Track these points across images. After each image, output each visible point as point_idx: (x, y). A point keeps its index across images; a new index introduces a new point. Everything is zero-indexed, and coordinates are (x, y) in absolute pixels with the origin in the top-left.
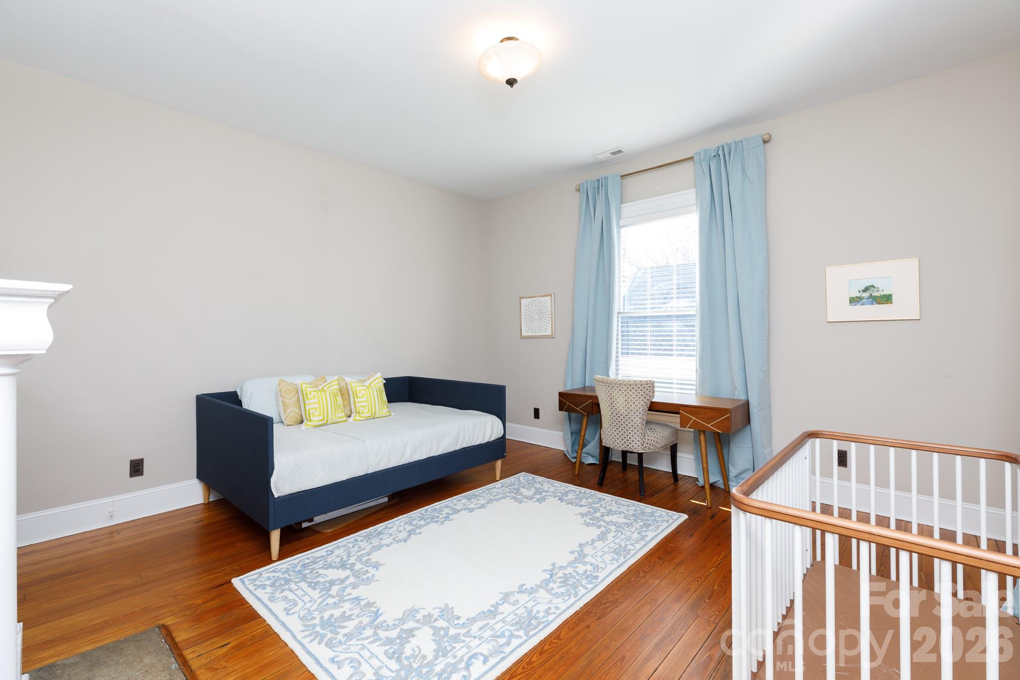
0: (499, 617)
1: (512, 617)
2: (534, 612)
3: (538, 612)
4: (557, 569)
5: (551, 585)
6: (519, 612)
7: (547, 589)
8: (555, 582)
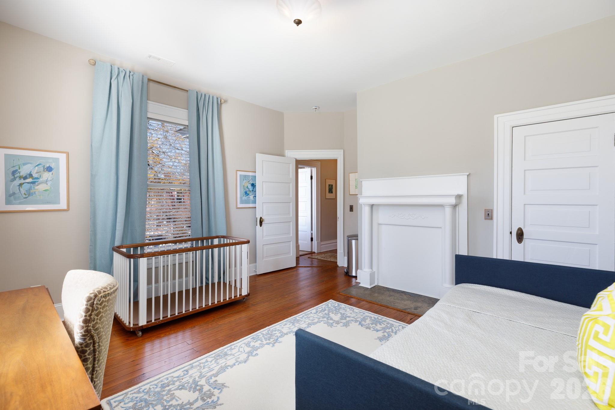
0: (307, 323)
1: (301, 323)
2: (291, 325)
3: (289, 324)
4: (272, 343)
5: (279, 335)
6: (298, 325)
7: (282, 333)
8: (277, 336)
